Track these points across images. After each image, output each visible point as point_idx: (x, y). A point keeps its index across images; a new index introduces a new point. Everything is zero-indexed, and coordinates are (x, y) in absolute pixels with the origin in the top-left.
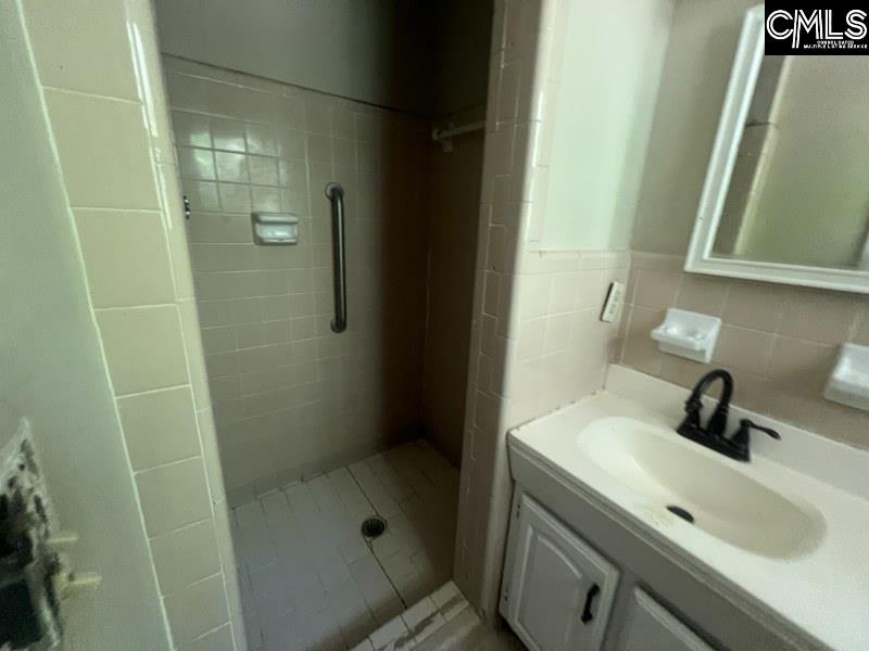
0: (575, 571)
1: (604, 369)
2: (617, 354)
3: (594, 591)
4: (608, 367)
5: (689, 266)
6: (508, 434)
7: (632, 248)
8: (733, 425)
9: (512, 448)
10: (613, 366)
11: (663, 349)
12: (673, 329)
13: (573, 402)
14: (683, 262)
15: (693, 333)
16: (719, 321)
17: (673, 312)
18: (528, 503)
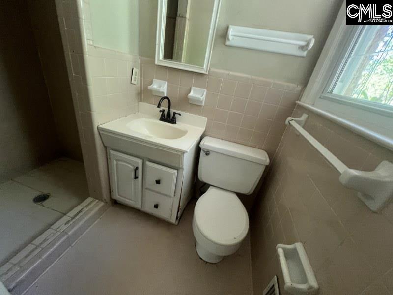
0: (131, 166)
1: (137, 104)
2: (141, 98)
3: (137, 168)
4: (138, 104)
5: (156, 63)
6: (98, 127)
7: (139, 55)
8: (172, 114)
9: (101, 132)
10: (140, 103)
11: (154, 94)
12: (155, 86)
13: (126, 116)
14: (154, 61)
15: (160, 87)
16: (166, 82)
17: (155, 80)
18: (112, 152)
